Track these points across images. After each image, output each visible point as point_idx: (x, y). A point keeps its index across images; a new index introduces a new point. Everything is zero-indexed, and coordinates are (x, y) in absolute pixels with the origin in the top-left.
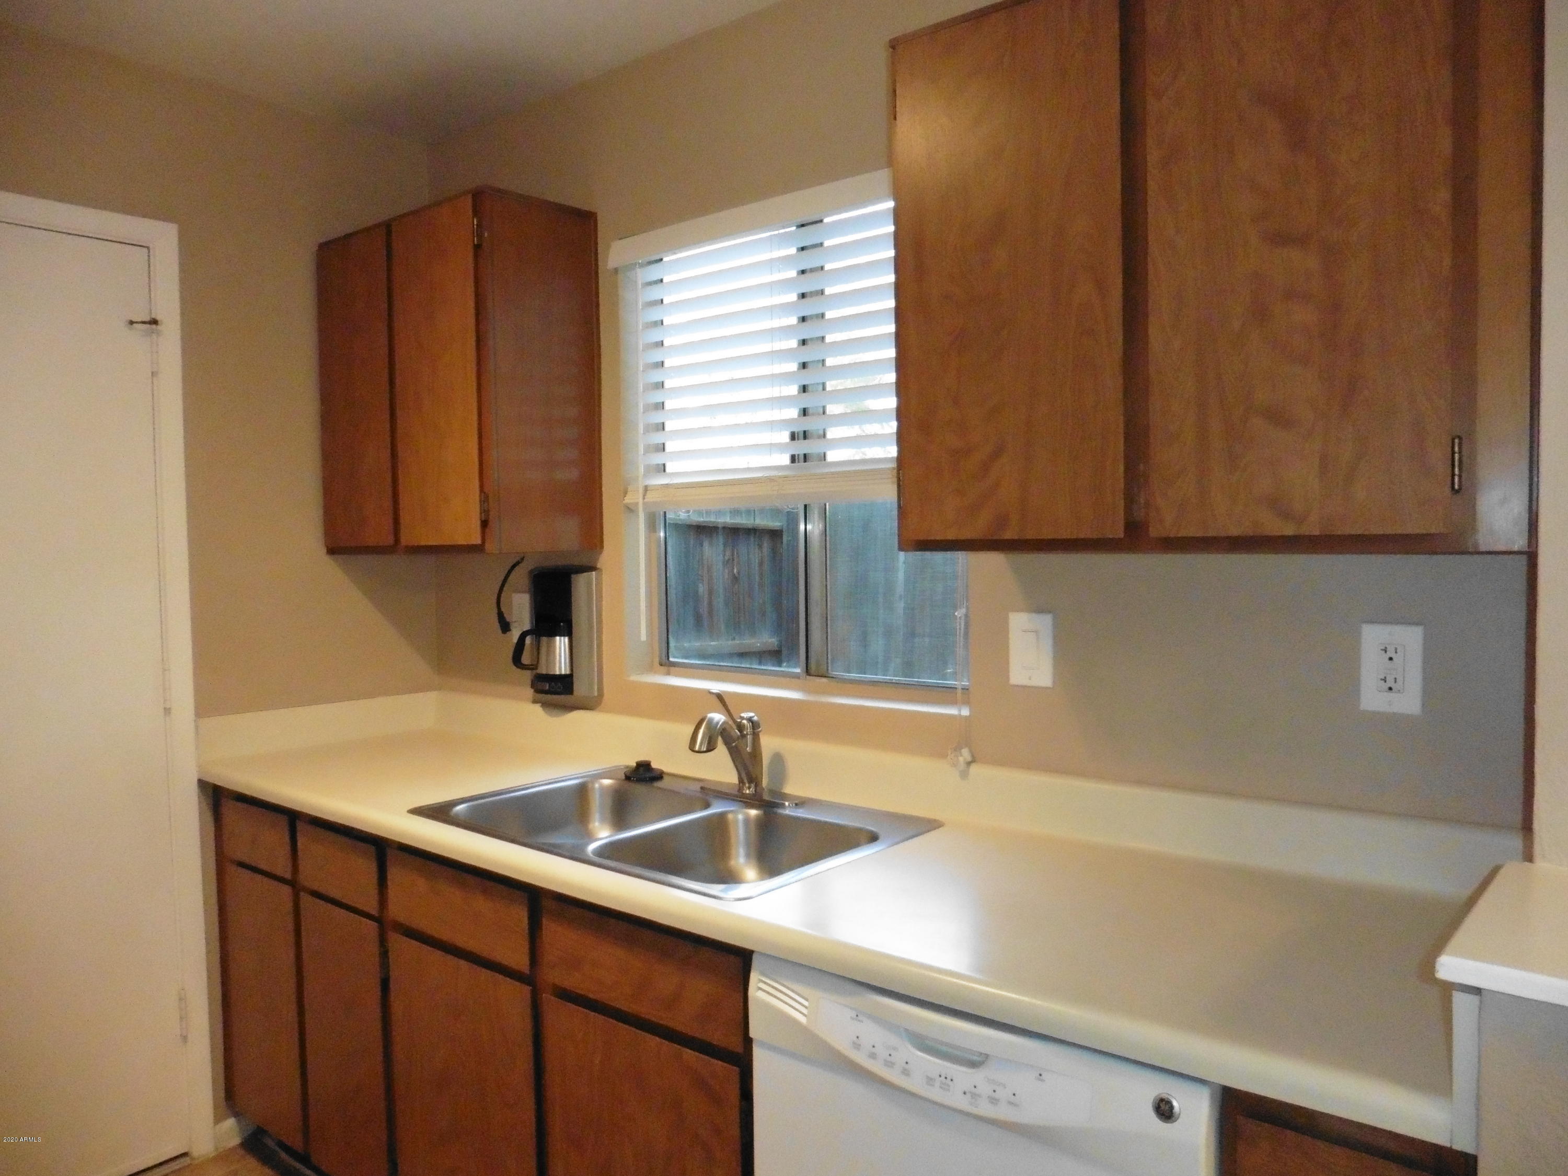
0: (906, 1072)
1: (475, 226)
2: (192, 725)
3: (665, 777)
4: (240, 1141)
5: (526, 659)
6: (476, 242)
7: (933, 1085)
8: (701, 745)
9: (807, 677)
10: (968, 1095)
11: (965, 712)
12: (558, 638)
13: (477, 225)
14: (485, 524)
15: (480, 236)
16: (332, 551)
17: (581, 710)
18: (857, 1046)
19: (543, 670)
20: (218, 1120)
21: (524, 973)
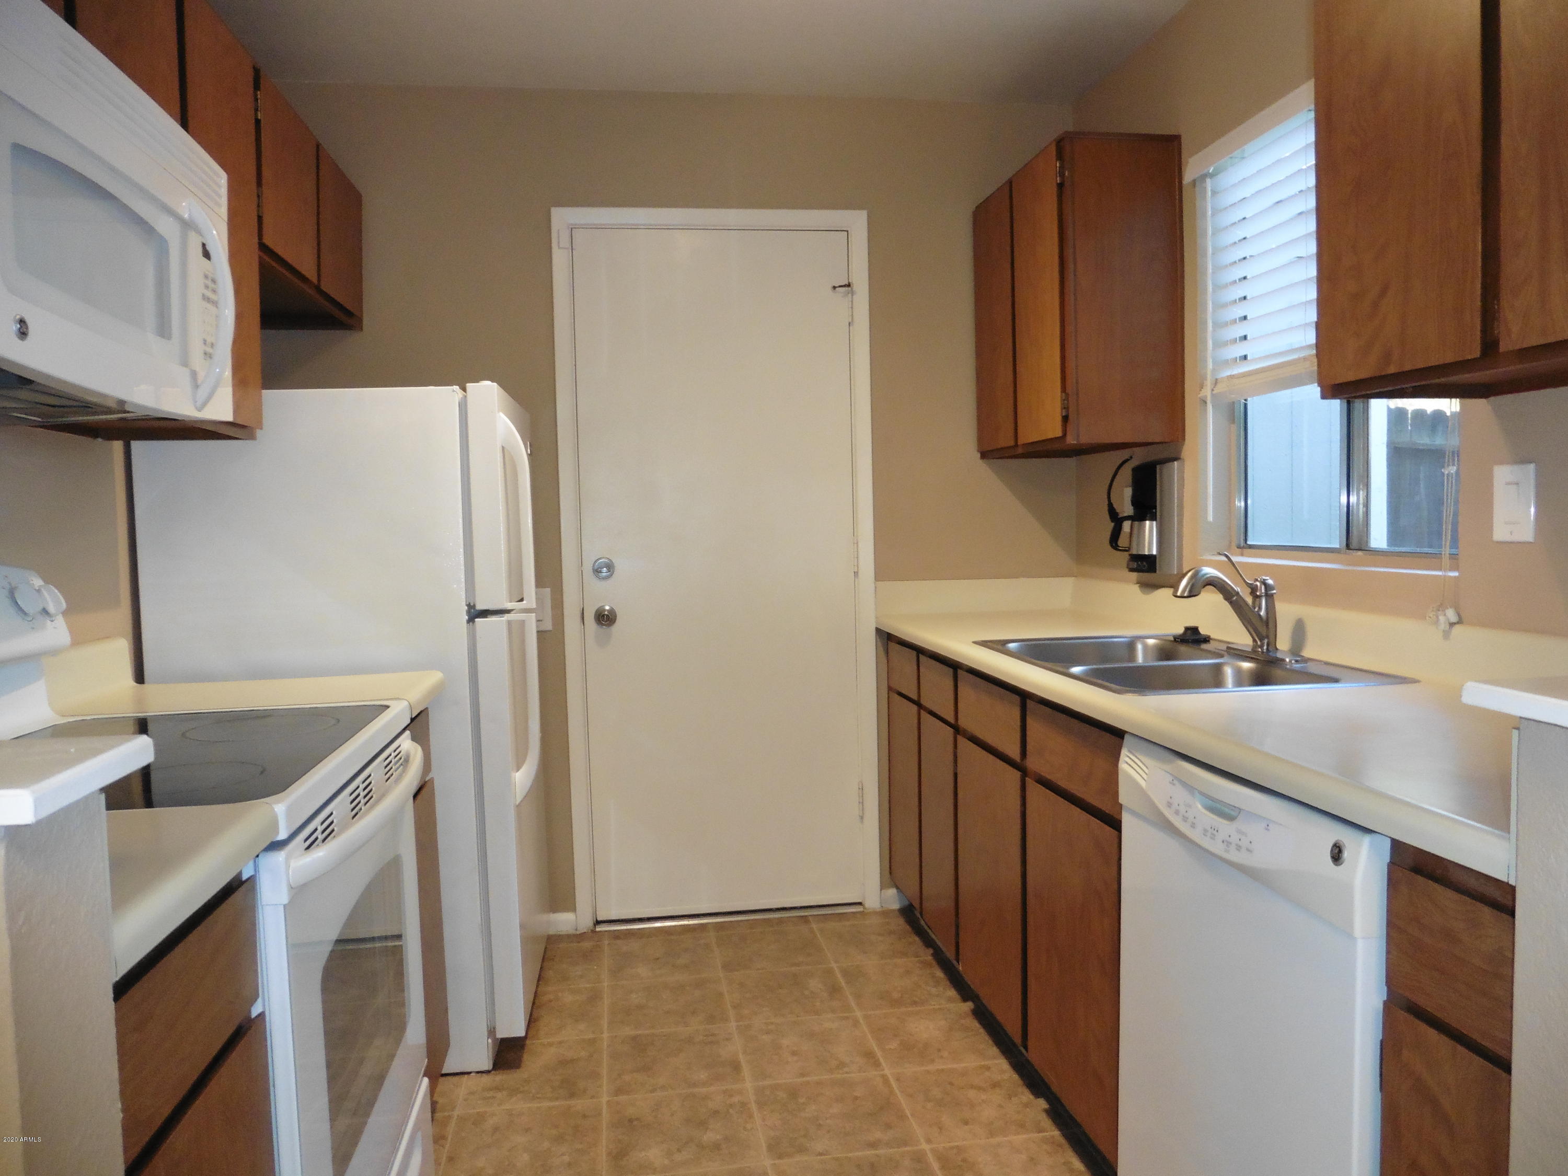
0: (1193, 826)
1: (1058, 168)
2: (873, 585)
3: (1211, 641)
4: (898, 908)
5: (1123, 542)
6: (1058, 182)
7: (1206, 836)
8: (1184, 591)
9: (1347, 551)
10: (1225, 843)
11: (1456, 574)
12: (1148, 523)
13: (1059, 167)
14: (1065, 419)
15: (1062, 175)
16: (985, 455)
17: (1163, 589)
18: (1169, 805)
19: (1134, 552)
20: (883, 887)
21: (1016, 761)
